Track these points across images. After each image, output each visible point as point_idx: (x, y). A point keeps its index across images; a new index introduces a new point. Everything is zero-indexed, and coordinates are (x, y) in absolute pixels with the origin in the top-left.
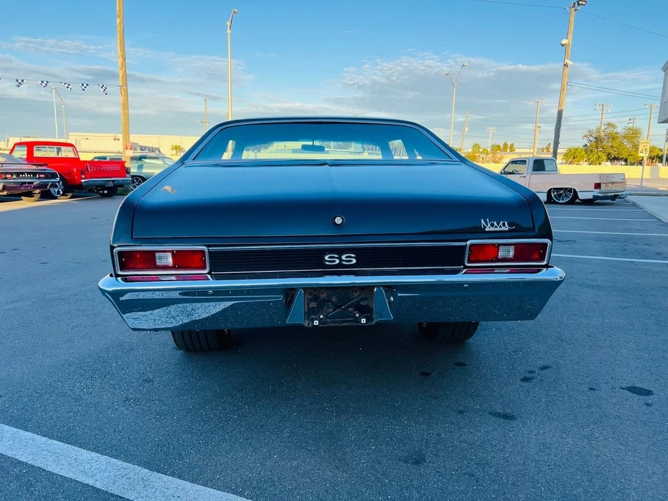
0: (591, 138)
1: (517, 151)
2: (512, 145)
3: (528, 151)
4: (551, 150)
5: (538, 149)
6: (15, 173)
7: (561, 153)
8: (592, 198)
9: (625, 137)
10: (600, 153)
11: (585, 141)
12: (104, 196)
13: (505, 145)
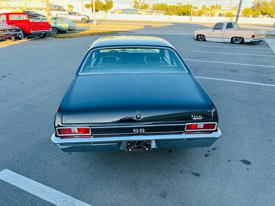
0: (256, 4)
1: (222, 8)
2: (220, 6)
3: (227, 8)
4: (238, 9)
5: (232, 8)
6: (3, 30)
7: (242, 10)
8: (250, 42)
9: (270, 4)
10: (258, 11)
11: (253, 5)
12: (41, 37)
13: (217, 5)
